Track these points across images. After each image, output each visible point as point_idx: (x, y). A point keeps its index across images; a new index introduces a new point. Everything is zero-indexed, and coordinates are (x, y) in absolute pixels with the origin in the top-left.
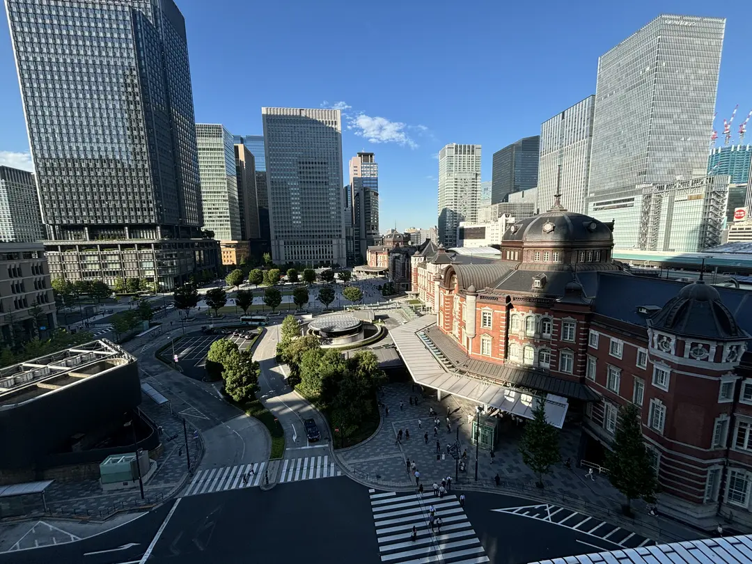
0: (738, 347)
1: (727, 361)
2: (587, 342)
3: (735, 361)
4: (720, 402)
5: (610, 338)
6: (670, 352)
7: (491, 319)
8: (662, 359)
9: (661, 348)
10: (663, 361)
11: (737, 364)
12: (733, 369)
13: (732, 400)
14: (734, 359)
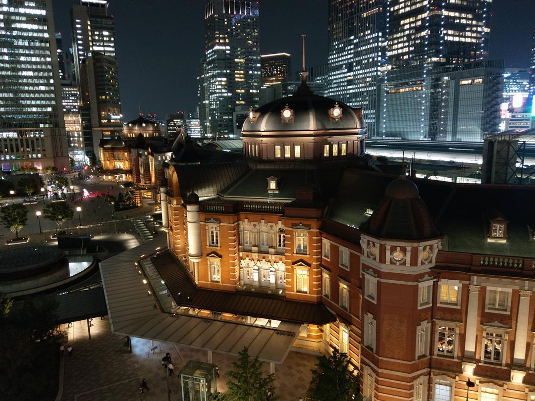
0: (431, 247)
1: (422, 263)
2: (320, 253)
3: (430, 262)
4: (419, 308)
5: (339, 247)
6: (375, 259)
7: (218, 235)
8: (371, 268)
9: (370, 255)
10: (370, 270)
11: (433, 265)
12: (430, 270)
13: (431, 305)
14: (429, 260)
